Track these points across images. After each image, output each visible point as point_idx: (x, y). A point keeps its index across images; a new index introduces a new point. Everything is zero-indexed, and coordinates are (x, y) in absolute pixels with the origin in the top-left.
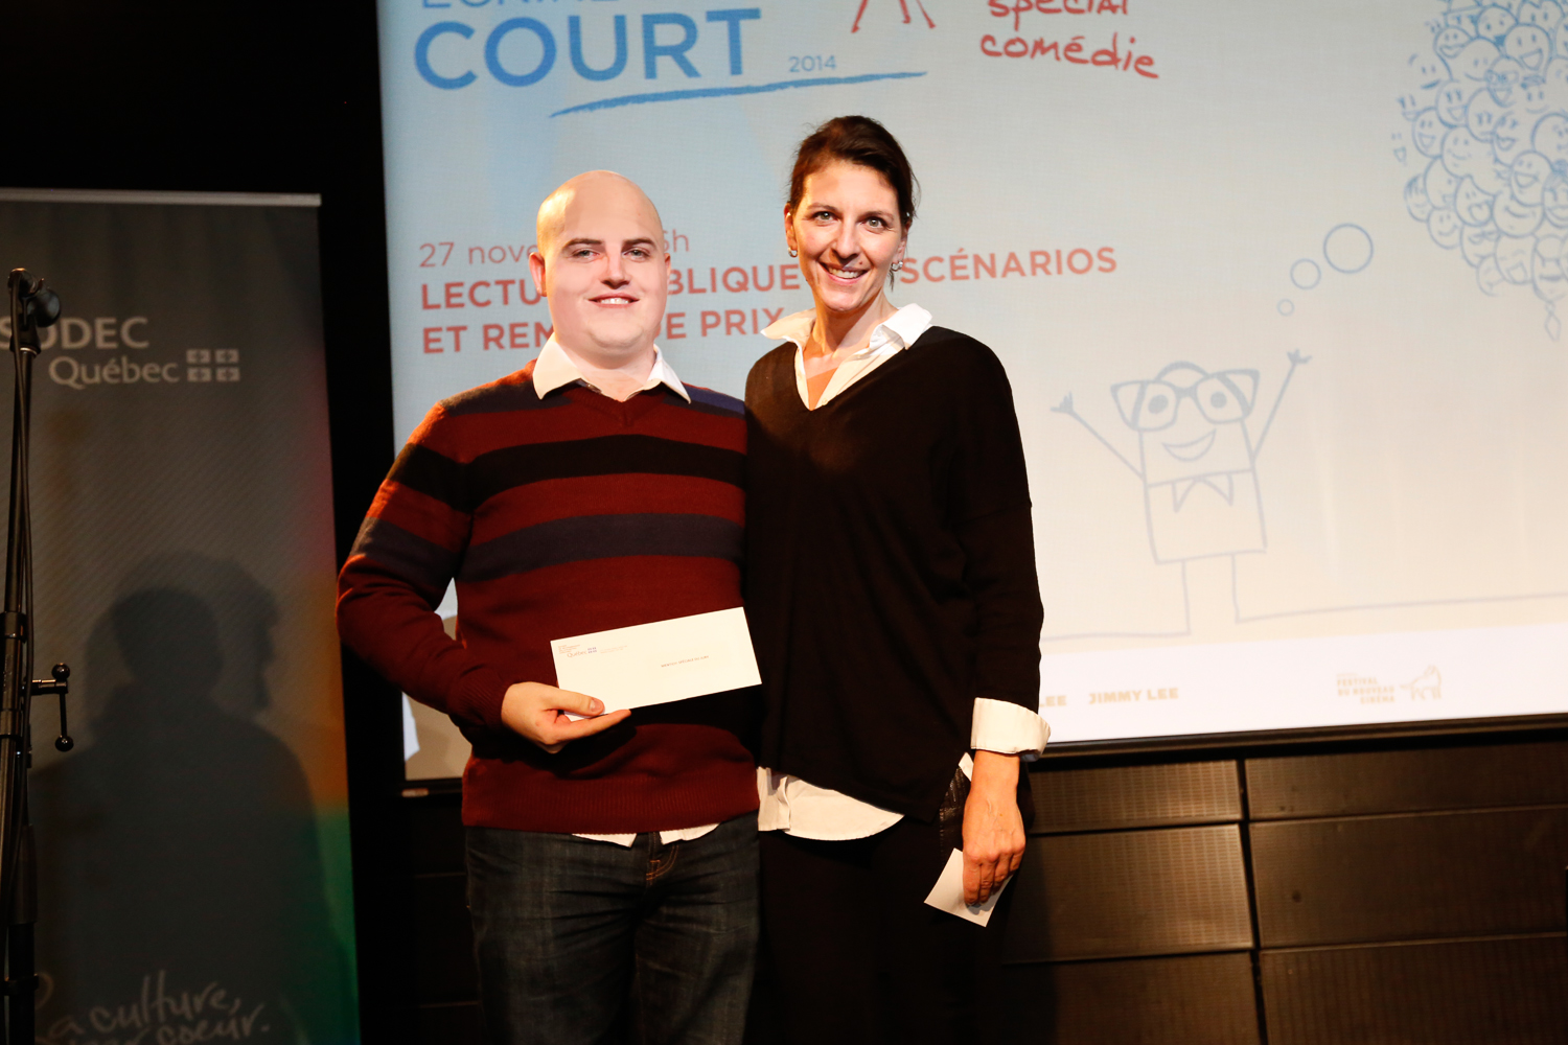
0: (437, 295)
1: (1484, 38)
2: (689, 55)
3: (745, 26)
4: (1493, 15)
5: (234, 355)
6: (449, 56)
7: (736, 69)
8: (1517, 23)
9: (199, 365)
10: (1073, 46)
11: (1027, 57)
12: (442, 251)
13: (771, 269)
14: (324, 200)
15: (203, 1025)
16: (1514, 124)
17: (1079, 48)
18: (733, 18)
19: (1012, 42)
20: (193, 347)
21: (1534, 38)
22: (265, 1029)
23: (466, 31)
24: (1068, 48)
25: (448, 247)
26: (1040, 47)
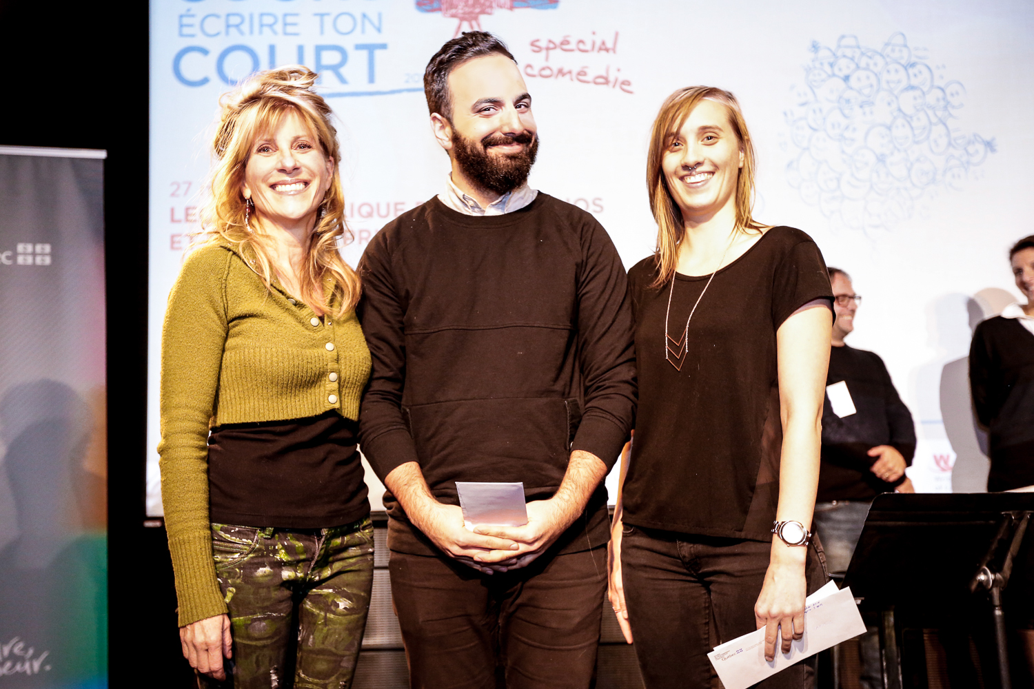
0: (180, 214)
1: (838, 77)
2: (343, 71)
3: (378, 54)
4: (843, 62)
5: (48, 248)
6: (194, 66)
7: (371, 79)
8: (858, 67)
9: (25, 254)
10: (582, 73)
11: (552, 80)
12: (184, 187)
13: (388, 205)
14: (109, 154)
15: (8, 664)
16: (854, 130)
17: (585, 74)
18: (371, 48)
19: (543, 69)
20: (22, 241)
21: (868, 78)
22: (48, 668)
23: (204, 52)
24: (579, 74)
25: (187, 185)
26: (561, 72)
